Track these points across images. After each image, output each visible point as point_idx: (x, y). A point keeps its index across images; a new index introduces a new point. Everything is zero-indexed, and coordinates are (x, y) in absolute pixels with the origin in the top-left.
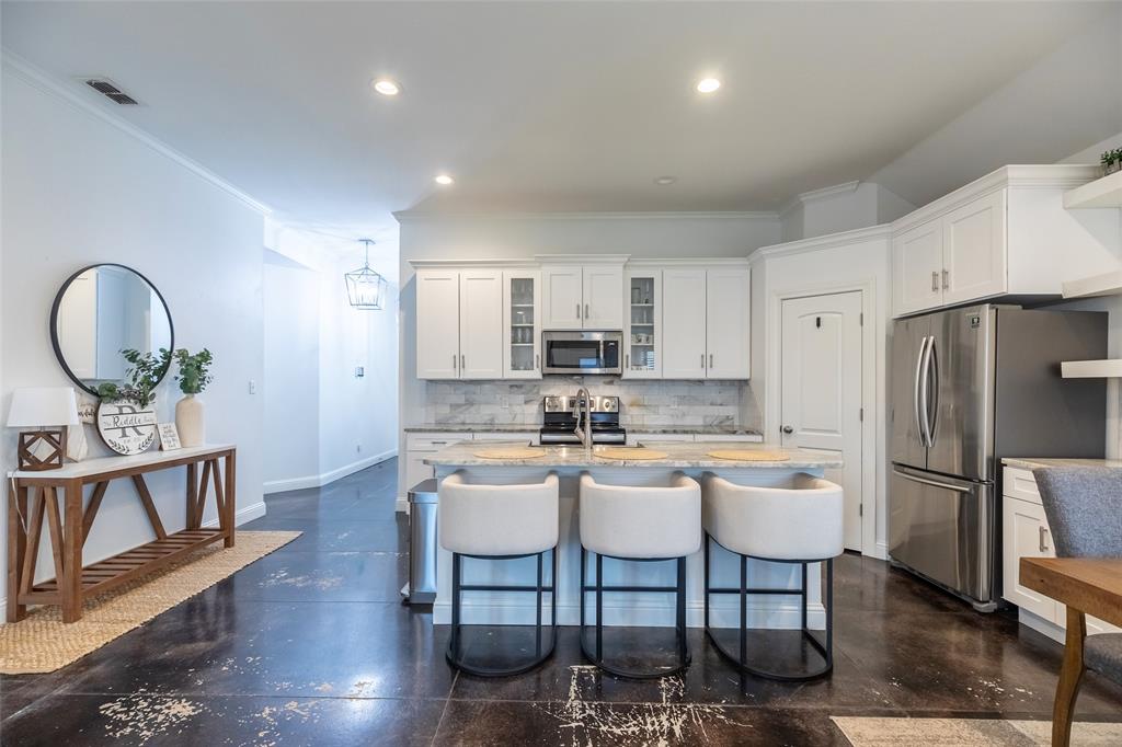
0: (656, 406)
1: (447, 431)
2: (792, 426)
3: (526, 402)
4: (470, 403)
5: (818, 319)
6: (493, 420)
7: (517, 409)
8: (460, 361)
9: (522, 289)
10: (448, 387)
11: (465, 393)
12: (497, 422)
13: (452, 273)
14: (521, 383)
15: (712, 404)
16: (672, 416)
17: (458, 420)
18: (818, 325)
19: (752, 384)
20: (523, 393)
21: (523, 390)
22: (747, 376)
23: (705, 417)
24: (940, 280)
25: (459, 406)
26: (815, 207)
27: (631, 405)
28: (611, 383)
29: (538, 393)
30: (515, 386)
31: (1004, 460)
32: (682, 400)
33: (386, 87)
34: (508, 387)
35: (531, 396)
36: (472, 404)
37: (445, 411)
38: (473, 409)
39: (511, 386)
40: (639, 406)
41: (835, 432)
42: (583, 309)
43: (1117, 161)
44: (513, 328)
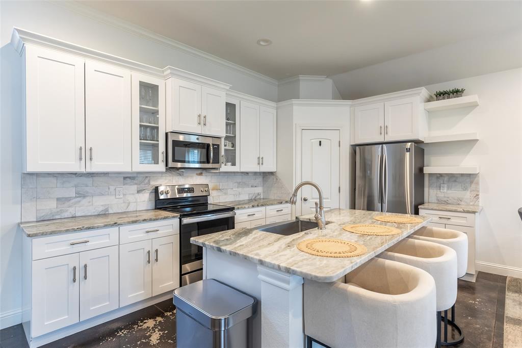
0: (226, 189)
1: (89, 228)
2: (307, 197)
3: (138, 192)
4: (81, 195)
5: (320, 142)
6: (107, 210)
7: (130, 198)
8: (85, 153)
9: (149, 92)
10: (54, 180)
11: (76, 186)
12: (111, 211)
13: (78, 61)
14: (135, 175)
15: (252, 187)
16: (234, 195)
17: (66, 215)
18: (320, 145)
19: (278, 175)
20: (136, 184)
21: (135, 182)
22: (273, 169)
23: (249, 194)
25: (68, 199)
26: (305, 83)
27: (213, 190)
28: (201, 174)
29: (149, 183)
30: (128, 178)
31: (419, 206)
32: (240, 184)
34: (122, 179)
35: (142, 186)
36: (84, 197)
37: (49, 206)
38: (85, 201)
39: (125, 178)
40: (217, 189)
41: (328, 199)
42: (202, 118)
43: (442, 95)
44: (141, 126)
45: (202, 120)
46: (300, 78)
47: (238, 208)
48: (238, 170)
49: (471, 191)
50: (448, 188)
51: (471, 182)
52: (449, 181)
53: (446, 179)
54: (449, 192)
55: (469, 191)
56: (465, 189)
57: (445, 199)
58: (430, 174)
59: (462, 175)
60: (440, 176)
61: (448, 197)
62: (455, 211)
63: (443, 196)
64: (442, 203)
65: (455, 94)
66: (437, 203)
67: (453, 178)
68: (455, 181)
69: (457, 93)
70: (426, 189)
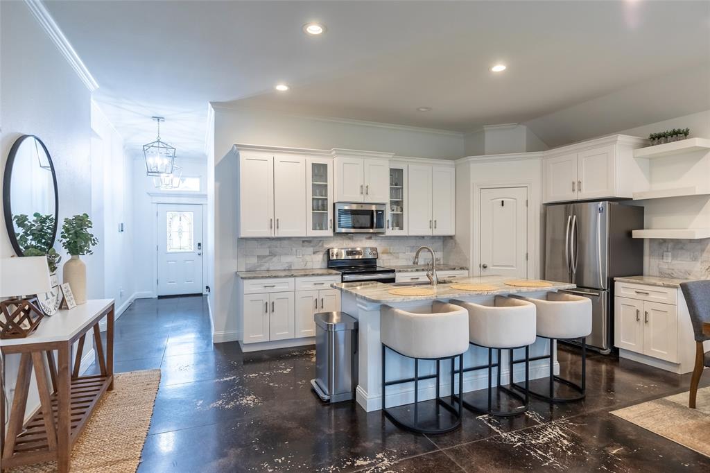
0: (398, 253)
1: (275, 277)
2: (486, 263)
3: (314, 253)
4: (273, 255)
5: (503, 201)
6: (291, 266)
7: (308, 258)
8: (274, 224)
9: (320, 171)
10: (255, 242)
11: (269, 247)
12: (293, 268)
13: (268, 156)
14: (311, 239)
16: (407, 259)
17: (263, 268)
18: (503, 205)
19: (457, 238)
20: (312, 246)
21: (312, 244)
22: (452, 233)
23: (425, 259)
24: (577, 185)
25: (264, 257)
26: (492, 136)
27: (383, 253)
28: (370, 238)
29: (322, 245)
30: (306, 241)
31: (615, 279)
32: (413, 249)
33: (314, 29)
34: (301, 242)
35: (317, 248)
36: (275, 256)
37: (253, 261)
38: (275, 259)
39: (303, 242)
40: (388, 253)
41: (512, 266)
42: (365, 188)
43: (657, 139)
44: (313, 199)
45: (365, 190)
46: (485, 129)
47: (400, 271)
48: (406, 234)
49: (702, 262)
50: (674, 257)
51: (703, 250)
52: (674, 249)
53: (670, 245)
54: (675, 262)
55: (700, 262)
56: (695, 259)
57: (670, 272)
58: (651, 240)
59: (691, 241)
60: (663, 242)
61: (673, 270)
62: (654, 285)
63: (666, 267)
64: (665, 277)
65: (675, 136)
66: (659, 277)
67: (678, 245)
68: (682, 248)
69: (677, 135)
70: (646, 259)
